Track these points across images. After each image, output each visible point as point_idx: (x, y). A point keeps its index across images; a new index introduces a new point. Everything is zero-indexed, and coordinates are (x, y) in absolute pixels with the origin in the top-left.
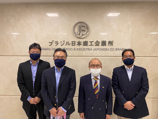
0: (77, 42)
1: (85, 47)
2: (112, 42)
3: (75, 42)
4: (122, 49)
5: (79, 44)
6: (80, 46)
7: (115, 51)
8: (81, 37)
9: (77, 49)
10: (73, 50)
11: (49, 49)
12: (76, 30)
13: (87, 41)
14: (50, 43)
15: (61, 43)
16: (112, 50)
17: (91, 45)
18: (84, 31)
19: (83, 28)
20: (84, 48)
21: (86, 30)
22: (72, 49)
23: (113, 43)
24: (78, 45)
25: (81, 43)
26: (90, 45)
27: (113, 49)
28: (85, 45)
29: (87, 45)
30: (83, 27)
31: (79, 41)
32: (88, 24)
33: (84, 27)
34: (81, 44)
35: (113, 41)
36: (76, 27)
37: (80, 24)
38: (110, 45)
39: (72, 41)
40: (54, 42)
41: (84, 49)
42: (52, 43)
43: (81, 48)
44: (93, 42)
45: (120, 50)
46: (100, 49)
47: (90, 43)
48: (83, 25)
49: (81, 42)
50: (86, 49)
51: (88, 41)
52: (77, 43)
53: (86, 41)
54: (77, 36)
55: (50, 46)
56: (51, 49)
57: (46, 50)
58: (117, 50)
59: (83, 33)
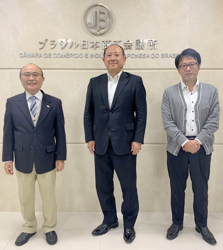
0: (91, 43)
3: (86, 41)
4: (172, 56)
5: (95, 46)
6: (97, 49)
7: (160, 58)
8: (98, 33)
9: (92, 56)
10: (84, 57)
11: (39, 56)
13: (109, 40)
14: (41, 43)
15: (61, 45)
16: (155, 56)
18: (104, 21)
19: (102, 16)
22: (81, 56)
24: (93, 48)
27: (157, 56)
33: (104, 13)
35: (156, 41)
36: (88, 14)
37: (96, 8)
40: (49, 42)
43: (99, 54)
44: (121, 41)
45: (168, 56)
46: (133, 56)
49: (99, 42)
52: (91, 45)
53: (107, 41)
54: (92, 30)
55: (41, 50)
56: (43, 55)
57: (33, 57)
58: (163, 57)
59: (102, 24)
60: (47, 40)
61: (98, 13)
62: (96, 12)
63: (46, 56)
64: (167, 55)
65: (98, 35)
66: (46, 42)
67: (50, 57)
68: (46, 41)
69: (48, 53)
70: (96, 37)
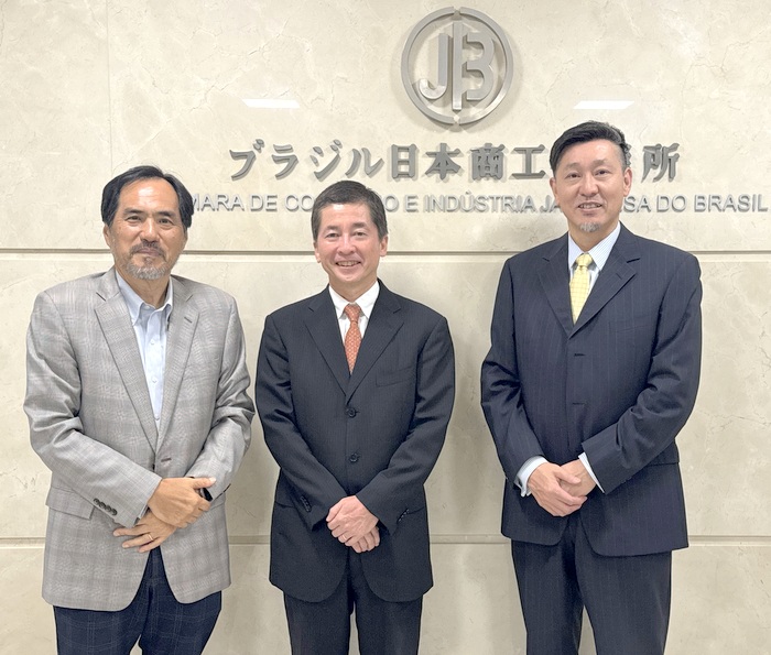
0: (429, 154)
1: (488, 187)
2: (671, 154)
3: (412, 150)
4: (736, 203)
5: (443, 164)
6: (452, 177)
7: (690, 213)
8: (456, 118)
9: (432, 204)
10: (401, 208)
11: (230, 205)
12: (425, 69)
13: (496, 145)
14: (236, 156)
15: (316, 163)
16: (669, 205)
17: (528, 174)
18: (479, 74)
19: (472, 56)
20: (476, 195)
21: (494, 68)
22: (391, 206)
23: (677, 156)
24: (436, 176)
25: (454, 159)
26: (520, 169)
27: (680, 204)
28: (487, 176)
29: (497, 174)
30: (467, 43)
31: (443, 146)
32: (506, 28)
33: (480, 46)
34: (456, 169)
35: (675, 147)
36: (419, 48)
37: (449, 24)
38: (658, 171)
39: (393, 146)
40: (267, 152)
41: (479, 204)
42: (249, 158)
43: (458, 197)
44: (541, 149)
45: (722, 206)
47: (521, 157)
48: (474, 31)
49: (457, 153)
50: (489, 203)
51: (502, 147)
52: (430, 161)
53: (488, 148)
55: (237, 182)
56: (245, 203)
57: (206, 208)
58: (701, 207)
59: (473, 88)
60: (260, 144)
61: (458, 44)
62: (451, 41)
63: (257, 205)
64: (716, 201)
65: (455, 127)
66: (256, 152)
67: (271, 207)
68: (259, 150)
69: (263, 192)
70: (447, 131)
